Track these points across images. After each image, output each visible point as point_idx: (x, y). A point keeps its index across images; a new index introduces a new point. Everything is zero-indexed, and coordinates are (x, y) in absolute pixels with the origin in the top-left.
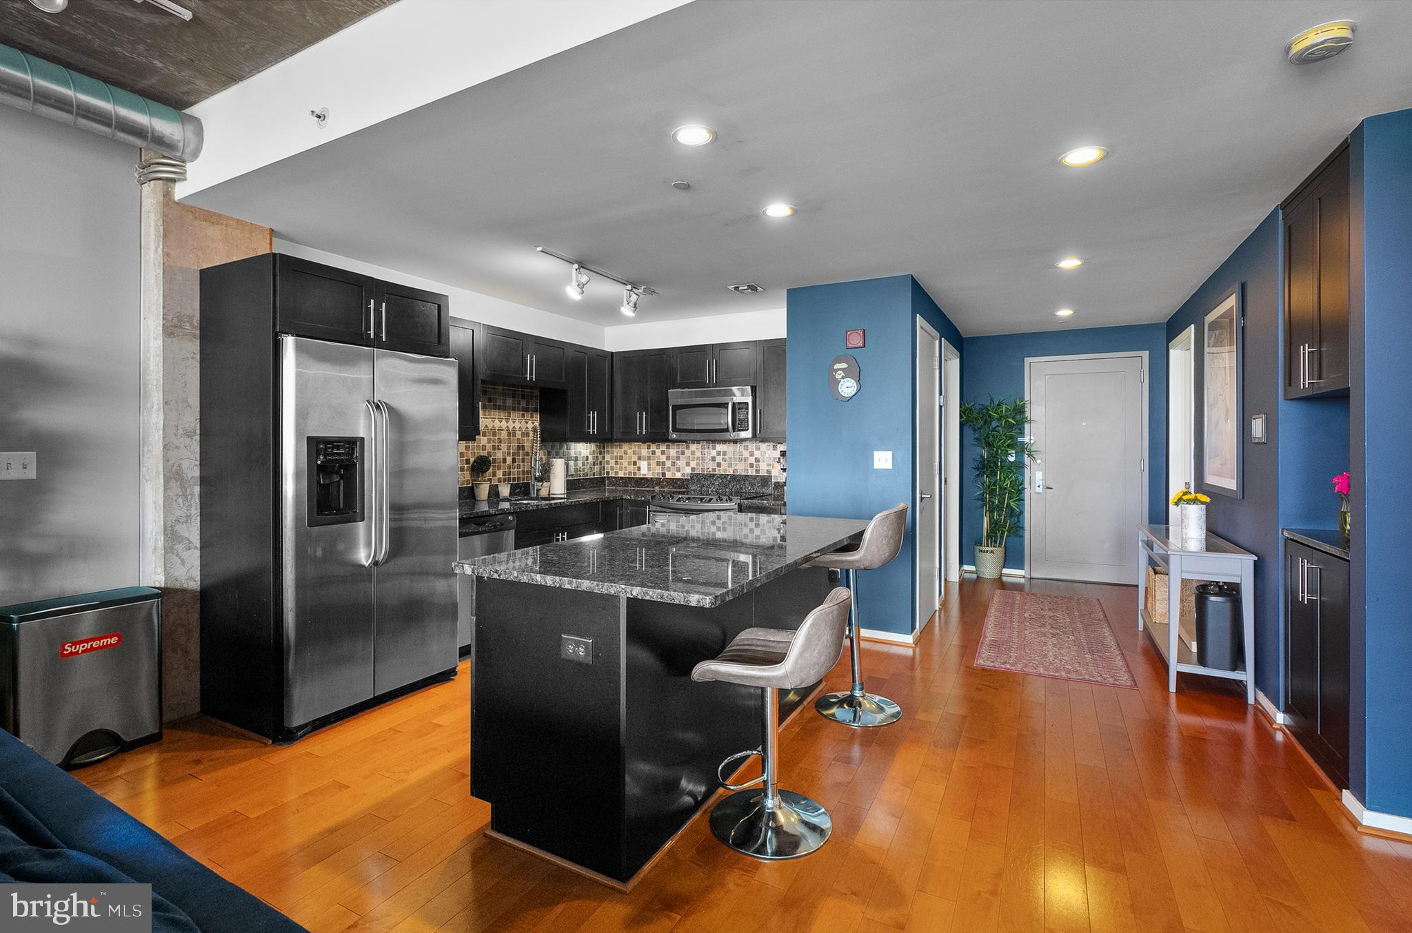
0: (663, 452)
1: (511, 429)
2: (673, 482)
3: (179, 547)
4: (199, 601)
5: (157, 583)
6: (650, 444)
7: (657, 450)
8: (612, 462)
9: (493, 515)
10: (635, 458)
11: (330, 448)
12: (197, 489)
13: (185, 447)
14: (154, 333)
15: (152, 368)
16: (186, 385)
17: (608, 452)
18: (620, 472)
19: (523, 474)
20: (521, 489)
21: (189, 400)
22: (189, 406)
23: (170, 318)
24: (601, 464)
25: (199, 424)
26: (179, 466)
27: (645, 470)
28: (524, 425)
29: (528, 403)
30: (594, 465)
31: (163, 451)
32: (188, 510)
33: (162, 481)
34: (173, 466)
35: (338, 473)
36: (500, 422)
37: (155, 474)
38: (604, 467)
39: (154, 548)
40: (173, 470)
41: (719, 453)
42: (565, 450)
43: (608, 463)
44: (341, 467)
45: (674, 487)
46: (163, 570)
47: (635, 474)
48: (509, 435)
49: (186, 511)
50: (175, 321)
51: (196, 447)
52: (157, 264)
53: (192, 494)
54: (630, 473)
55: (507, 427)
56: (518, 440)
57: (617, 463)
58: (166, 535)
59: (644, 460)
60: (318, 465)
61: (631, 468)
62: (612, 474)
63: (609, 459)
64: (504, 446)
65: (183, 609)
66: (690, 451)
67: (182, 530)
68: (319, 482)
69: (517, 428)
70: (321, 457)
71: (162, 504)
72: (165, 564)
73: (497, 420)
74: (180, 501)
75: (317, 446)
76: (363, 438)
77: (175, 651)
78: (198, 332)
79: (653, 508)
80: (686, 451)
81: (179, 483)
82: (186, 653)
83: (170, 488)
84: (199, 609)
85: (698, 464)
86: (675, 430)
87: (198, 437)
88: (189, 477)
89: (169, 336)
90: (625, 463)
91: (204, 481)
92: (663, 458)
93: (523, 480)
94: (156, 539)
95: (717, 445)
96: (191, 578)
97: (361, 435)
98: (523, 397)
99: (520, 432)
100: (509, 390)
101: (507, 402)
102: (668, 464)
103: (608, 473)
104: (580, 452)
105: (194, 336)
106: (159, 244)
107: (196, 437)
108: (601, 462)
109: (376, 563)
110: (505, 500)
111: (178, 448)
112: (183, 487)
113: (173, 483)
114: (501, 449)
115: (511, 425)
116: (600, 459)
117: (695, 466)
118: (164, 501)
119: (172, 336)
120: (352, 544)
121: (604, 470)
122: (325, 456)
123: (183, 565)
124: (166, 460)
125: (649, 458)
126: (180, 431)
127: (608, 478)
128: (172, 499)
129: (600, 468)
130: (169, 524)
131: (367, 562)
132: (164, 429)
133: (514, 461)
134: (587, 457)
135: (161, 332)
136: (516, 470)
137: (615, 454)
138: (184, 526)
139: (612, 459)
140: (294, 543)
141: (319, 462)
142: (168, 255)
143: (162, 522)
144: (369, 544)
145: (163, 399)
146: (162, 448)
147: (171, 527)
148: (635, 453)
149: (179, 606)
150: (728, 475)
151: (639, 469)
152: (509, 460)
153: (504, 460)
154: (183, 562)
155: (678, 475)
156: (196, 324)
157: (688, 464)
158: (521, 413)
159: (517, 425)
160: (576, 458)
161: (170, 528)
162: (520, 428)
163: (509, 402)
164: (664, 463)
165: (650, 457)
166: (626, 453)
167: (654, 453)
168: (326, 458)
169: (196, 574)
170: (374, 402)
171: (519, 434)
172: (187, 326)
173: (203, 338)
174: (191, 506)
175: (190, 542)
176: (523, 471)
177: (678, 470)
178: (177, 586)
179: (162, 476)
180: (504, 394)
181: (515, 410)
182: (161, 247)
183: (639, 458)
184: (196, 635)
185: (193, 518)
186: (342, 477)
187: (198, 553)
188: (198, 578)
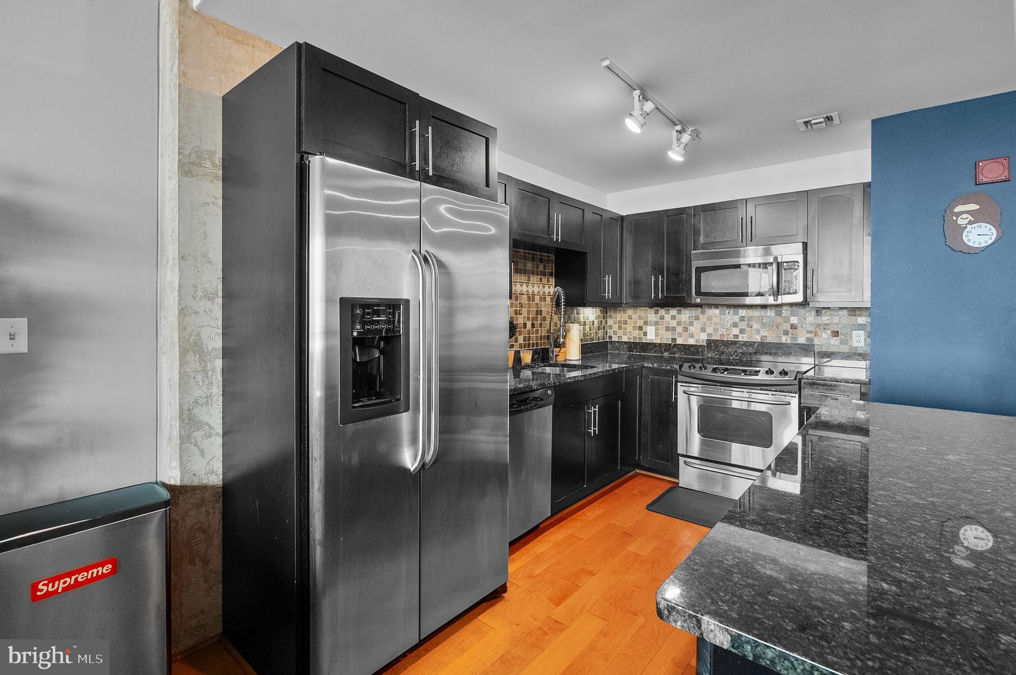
0: (673, 317)
1: (530, 294)
2: (686, 348)
3: (198, 435)
4: (221, 499)
5: (172, 479)
6: (659, 308)
7: (666, 315)
8: (615, 327)
9: (535, 390)
10: (640, 323)
11: (368, 314)
12: (219, 363)
13: (205, 312)
14: (169, 171)
15: (167, 215)
16: (206, 236)
17: (611, 316)
18: (623, 337)
19: (541, 340)
20: (539, 355)
21: (210, 255)
22: (209, 262)
23: (187, 152)
24: (604, 329)
25: (221, 283)
26: (198, 335)
27: (652, 336)
28: (541, 290)
29: (545, 268)
30: (599, 330)
31: (179, 317)
32: (208, 389)
33: (177, 354)
34: (190, 335)
35: (378, 347)
36: (522, 286)
37: (169, 345)
38: (607, 331)
39: (168, 436)
40: (191, 340)
41: (742, 319)
42: (576, 315)
43: (611, 327)
44: (381, 338)
45: (686, 353)
46: (178, 464)
47: (641, 338)
48: (529, 299)
49: (206, 391)
50: (193, 156)
51: (218, 312)
52: (172, 86)
53: (214, 370)
54: (635, 338)
55: (528, 291)
56: (537, 304)
57: (620, 328)
58: (182, 420)
59: (651, 325)
60: (354, 339)
61: (636, 333)
62: (615, 339)
63: (612, 324)
64: (524, 311)
65: (203, 509)
66: (706, 316)
67: (202, 414)
68: (354, 360)
69: (536, 292)
70: (358, 327)
71: (178, 383)
72: (181, 457)
73: (518, 284)
74: (199, 378)
75: (352, 311)
76: (407, 302)
77: (192, 562)
78: (220, 172)
79: (680, 378)
80: (701, 317)
81: (197, 355)
82: (206, 562)
83: (187, 363)
84: (221, 508)
85: (716, 330)
86: (699, 293)
87: (220, 301)
88: (210, 348)
89: (186, 176)
90: (629, 328)
91: (227, 353)
92: (674, 323)
93: (541, 345)
94: (171, 426)
95: (740, 311)
96: (212, 472)
97: (405, 297)
98: (541, 261)
99: (538, 297)
100: (529, 254)
101: (528, 265)
102: (679, 329)
103: (610, 337)
104: (588, 316)
105: (216, 177)
106: (174, 61)
107: (218, 300)
108: (604, 326)
109: (423, 466)
110: (527, 367)
111: (196, 313)
112: (202, 361)
113: (191, 357)
114: (522, 314)
115: (530, 289)
116: (604, 324)
117: (712, 332)
118: (180, 379)
119: (190, 175)
120: (395, 443)
121: (607, 334)
122: (363, 324)
123: (203, 456)
124: (182, 328)
125: (656, 323)
126: (200, 293)
127: (611, 342)
128: (189, 376)
129: (604, 332)
130: (185, 408)
131: (413, 465)
132: (179, 290)
133: (533, 326)
134: (593, 321)
135: (177, 169)
136: (535, 335)
137: (619, 319)
138: (204, 409)
139: (615, 323)
140: (323, 450)
141: (355, 334)
142: (185, 74)
143: (178, 405)
144: (414, 441)
145: (179, 253)
146: (177, 314)
147: (189, 410)
148: (640, 318)
149: (198, 506)
150: (755, 342)
151: (645, 334)
152: (529, 324)
153: (525, 325)
154: (202, 453)
155: (691, 342)
156: (218, 162)
157: (703, 330)
158: (539, 277)
159: (536, 290)
160: (585, 322)
161: (187, 412)
162: (538, 292)
163: (529, 266)
164: (674, 329)
165: (658, 322)
166: (630, 317)
167: (662, 318)
168: (363, 328)
169: (218, 466)
170: (420, 253)
171: (537, 297)
172: (208, 164)
173: (226, 180)
174: (211, 383)
175: (211, 428)
176: (541, 336)
177: (692, 336)
178: (196, 482)
179: (177, 348)
180: (525, 258)
181: (534, 275)
182: (177, 64)
183: (646, 323)
184: (217, 541)
185: (215, 399)
186: (381, 352)
187: (219, 440)
188: (220, 471)
